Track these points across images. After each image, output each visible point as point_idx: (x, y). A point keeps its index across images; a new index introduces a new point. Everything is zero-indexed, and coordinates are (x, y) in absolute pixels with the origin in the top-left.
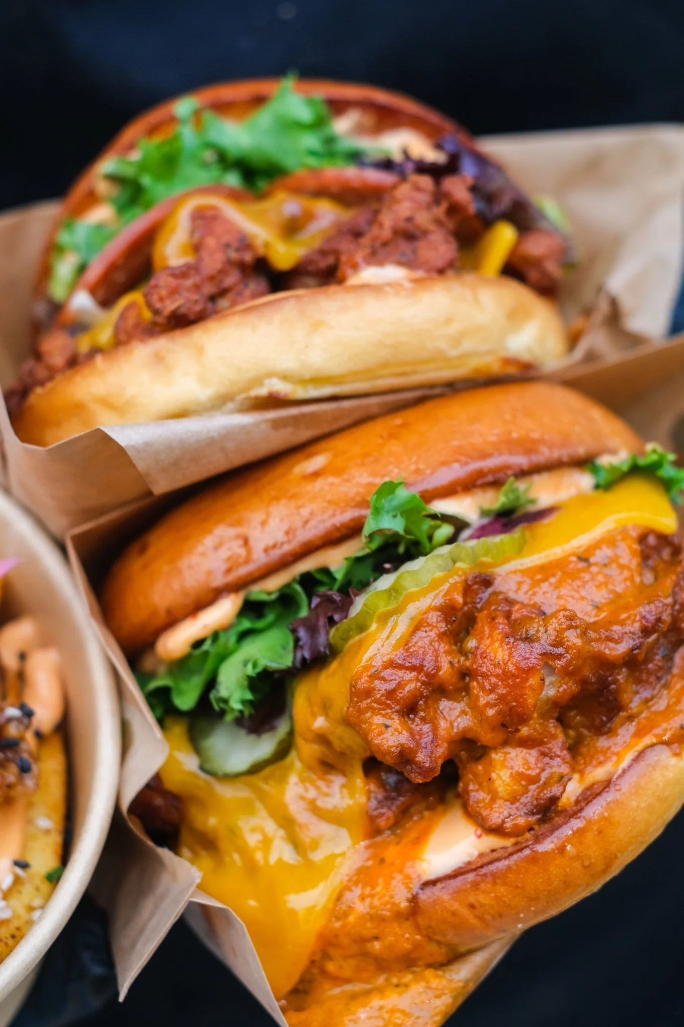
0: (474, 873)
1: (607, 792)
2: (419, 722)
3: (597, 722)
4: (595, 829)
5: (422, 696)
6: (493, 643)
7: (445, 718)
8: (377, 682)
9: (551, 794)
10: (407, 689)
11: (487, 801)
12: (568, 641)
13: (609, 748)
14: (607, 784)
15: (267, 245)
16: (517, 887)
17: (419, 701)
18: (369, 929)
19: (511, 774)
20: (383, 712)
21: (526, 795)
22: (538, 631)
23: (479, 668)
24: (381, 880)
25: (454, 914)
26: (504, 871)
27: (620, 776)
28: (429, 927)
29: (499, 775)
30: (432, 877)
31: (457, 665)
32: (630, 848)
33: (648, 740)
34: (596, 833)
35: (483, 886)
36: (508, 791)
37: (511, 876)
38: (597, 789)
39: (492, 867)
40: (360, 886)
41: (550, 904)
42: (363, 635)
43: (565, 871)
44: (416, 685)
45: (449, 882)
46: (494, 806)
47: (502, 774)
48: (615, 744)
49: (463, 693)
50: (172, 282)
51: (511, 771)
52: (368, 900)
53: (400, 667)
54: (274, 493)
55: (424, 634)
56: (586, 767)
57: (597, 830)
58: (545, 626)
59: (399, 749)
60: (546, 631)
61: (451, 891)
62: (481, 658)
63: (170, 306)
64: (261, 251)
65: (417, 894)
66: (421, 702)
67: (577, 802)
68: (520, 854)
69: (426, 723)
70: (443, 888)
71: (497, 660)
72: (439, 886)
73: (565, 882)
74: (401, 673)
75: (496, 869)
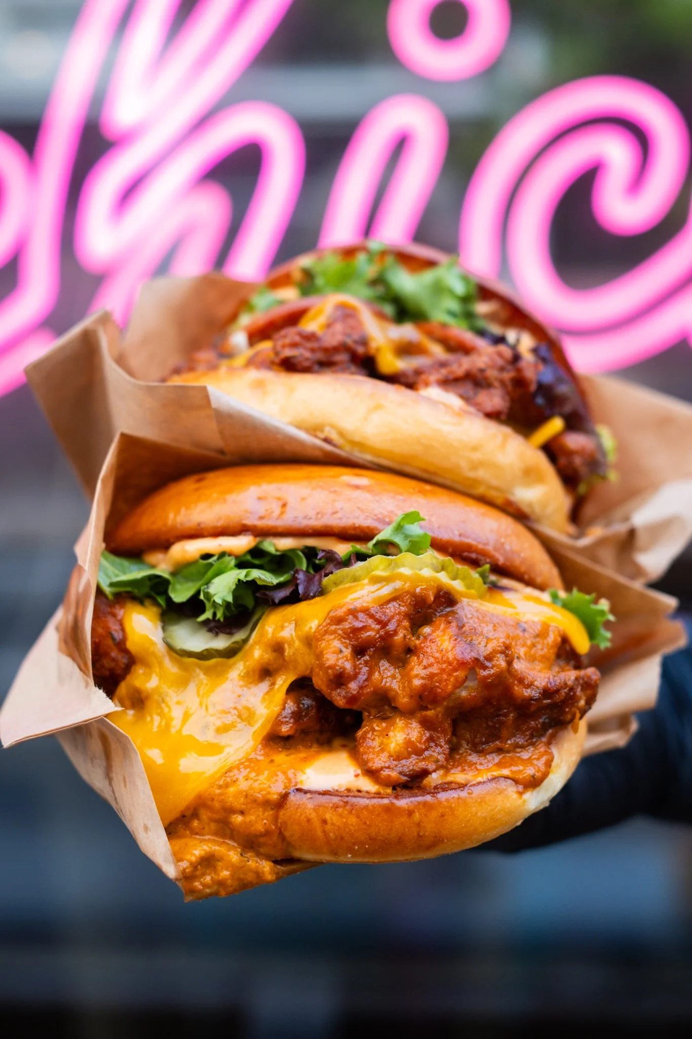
0: (340, 798)
1: (461, 790)
2: (363, 662)
3: (477, 740)
4: (441, 811)
5: (374, 646)
6: (444, 635)
7: (379, 672)
8: (351, 617)
9: (426, 767)
10: (368, 634)
11: (376, 750)
12: (497, 660)
13: (476, 764)
14: (462, 786)
15: (378, 350)
16: (365, 823)
17: (371, 648)
18: (239, 803)
19: (406, 738)
20: (344, 640)
21: (407, 760)
22: (479, 643)
23: (425, 648)
24: (266, 773)
25: (309, 820)
26: (362, 807)
27: (474, 785)
28: (285, 823)
29: (396, 736)
30: (305, 787)
31: (407, 640)
32: (454, 841)
33: (506, 772)
34: (440, 814)
35: (340, 810)
36: (396, 750)
37: (365, 813)
38: (453, 785)
39: (354, 800)
40: (248, 770)
41: (380, 850)
42: (355, 584)
43: (404, 830)
44: (376, 635)
45: (317, 796)
46: (381, 755)
47: (398, 735)
48: (481, 764)
49: (401, 664)
50: (297, 339)
51: (406, 736)
52: (250, 782)
53: (372, 616)
54: (321, 484)
55: (397, 606)
56: (452, 768)
57: (441, 813)
58: (487, 643)
59: (341, 670)
60: (486, 646)
61: (315, 803)
62: (430, 641)
63: (288, 353)
64: (372, 351)
65: (289, 793)
66: (372, 649)
67: (436, 787)
68: (379, 800)
69: (366, 666)
70: (311, 798)
71: (441, 648)
72: (309, 795)
73: (400, 838)
74: (370, 621)
75: (357, 802)
